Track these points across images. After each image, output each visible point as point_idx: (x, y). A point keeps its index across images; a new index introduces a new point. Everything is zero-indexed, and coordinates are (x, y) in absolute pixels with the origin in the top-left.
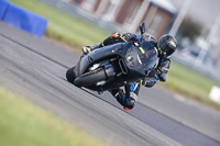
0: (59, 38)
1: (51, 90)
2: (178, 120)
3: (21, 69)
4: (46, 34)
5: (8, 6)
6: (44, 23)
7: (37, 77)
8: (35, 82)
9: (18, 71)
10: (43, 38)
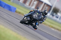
0: (20, 13)
1: (17, 27)
2: (52, 35)
3: (9, 21)
4: (16, 12)
5: (5, 4)
6: (15, 9)
7: (14, 24)
8: (13, 25)
9: (8, 22)
10: (15, 13)
